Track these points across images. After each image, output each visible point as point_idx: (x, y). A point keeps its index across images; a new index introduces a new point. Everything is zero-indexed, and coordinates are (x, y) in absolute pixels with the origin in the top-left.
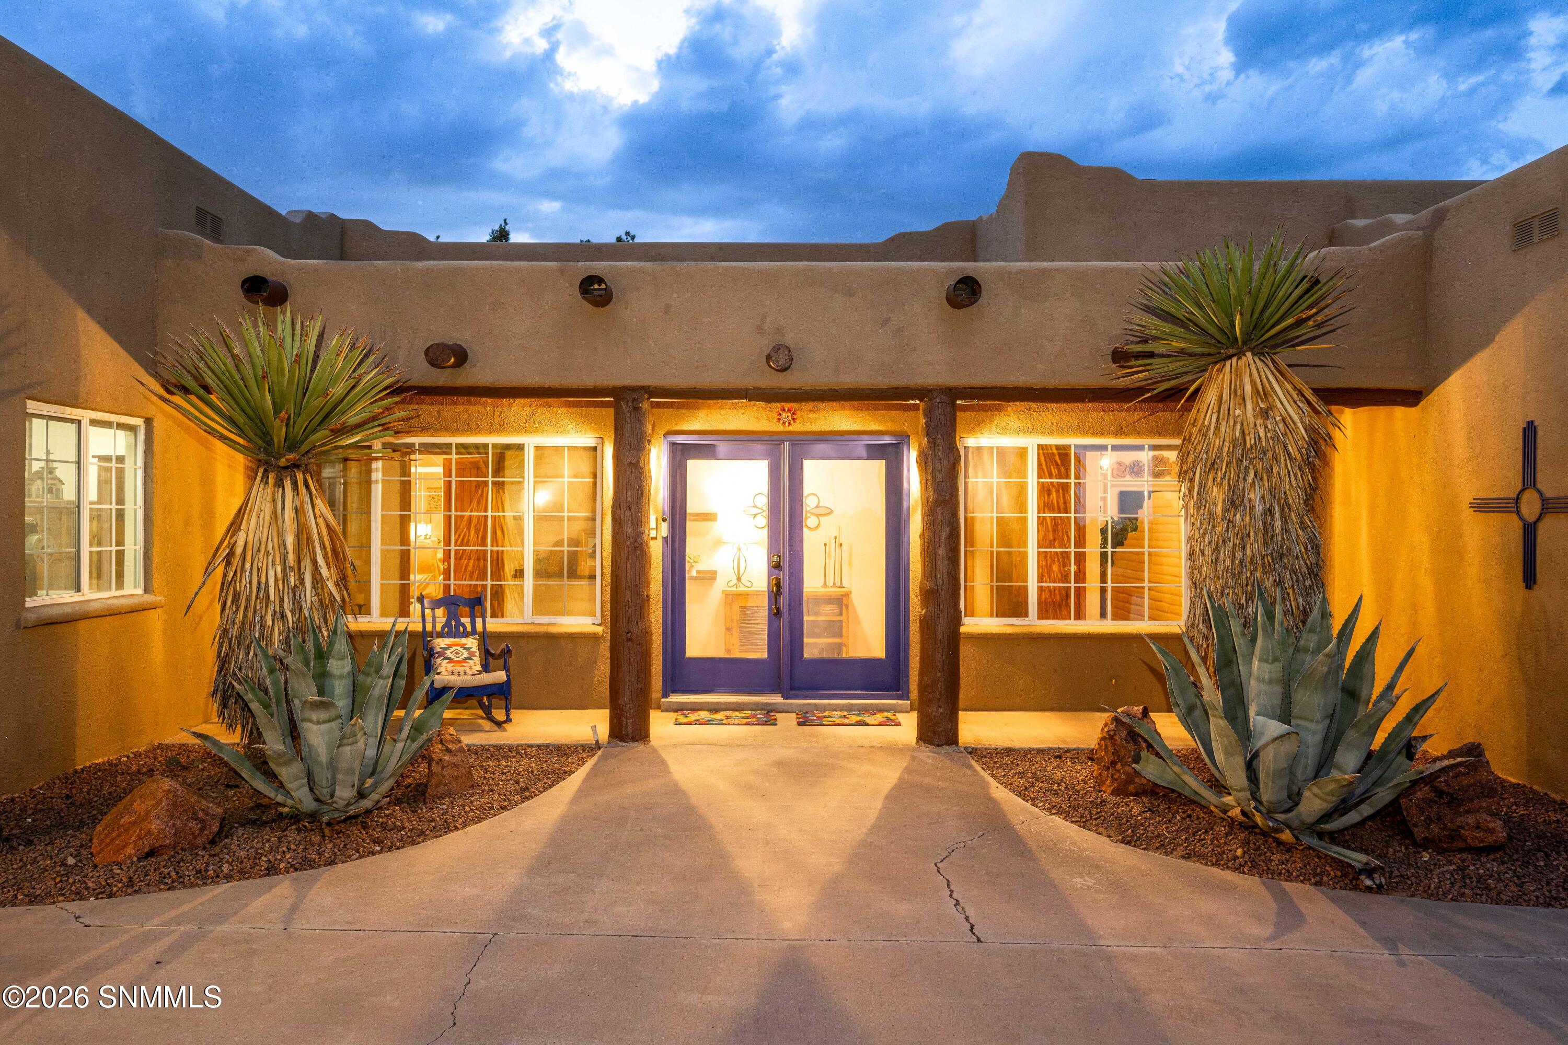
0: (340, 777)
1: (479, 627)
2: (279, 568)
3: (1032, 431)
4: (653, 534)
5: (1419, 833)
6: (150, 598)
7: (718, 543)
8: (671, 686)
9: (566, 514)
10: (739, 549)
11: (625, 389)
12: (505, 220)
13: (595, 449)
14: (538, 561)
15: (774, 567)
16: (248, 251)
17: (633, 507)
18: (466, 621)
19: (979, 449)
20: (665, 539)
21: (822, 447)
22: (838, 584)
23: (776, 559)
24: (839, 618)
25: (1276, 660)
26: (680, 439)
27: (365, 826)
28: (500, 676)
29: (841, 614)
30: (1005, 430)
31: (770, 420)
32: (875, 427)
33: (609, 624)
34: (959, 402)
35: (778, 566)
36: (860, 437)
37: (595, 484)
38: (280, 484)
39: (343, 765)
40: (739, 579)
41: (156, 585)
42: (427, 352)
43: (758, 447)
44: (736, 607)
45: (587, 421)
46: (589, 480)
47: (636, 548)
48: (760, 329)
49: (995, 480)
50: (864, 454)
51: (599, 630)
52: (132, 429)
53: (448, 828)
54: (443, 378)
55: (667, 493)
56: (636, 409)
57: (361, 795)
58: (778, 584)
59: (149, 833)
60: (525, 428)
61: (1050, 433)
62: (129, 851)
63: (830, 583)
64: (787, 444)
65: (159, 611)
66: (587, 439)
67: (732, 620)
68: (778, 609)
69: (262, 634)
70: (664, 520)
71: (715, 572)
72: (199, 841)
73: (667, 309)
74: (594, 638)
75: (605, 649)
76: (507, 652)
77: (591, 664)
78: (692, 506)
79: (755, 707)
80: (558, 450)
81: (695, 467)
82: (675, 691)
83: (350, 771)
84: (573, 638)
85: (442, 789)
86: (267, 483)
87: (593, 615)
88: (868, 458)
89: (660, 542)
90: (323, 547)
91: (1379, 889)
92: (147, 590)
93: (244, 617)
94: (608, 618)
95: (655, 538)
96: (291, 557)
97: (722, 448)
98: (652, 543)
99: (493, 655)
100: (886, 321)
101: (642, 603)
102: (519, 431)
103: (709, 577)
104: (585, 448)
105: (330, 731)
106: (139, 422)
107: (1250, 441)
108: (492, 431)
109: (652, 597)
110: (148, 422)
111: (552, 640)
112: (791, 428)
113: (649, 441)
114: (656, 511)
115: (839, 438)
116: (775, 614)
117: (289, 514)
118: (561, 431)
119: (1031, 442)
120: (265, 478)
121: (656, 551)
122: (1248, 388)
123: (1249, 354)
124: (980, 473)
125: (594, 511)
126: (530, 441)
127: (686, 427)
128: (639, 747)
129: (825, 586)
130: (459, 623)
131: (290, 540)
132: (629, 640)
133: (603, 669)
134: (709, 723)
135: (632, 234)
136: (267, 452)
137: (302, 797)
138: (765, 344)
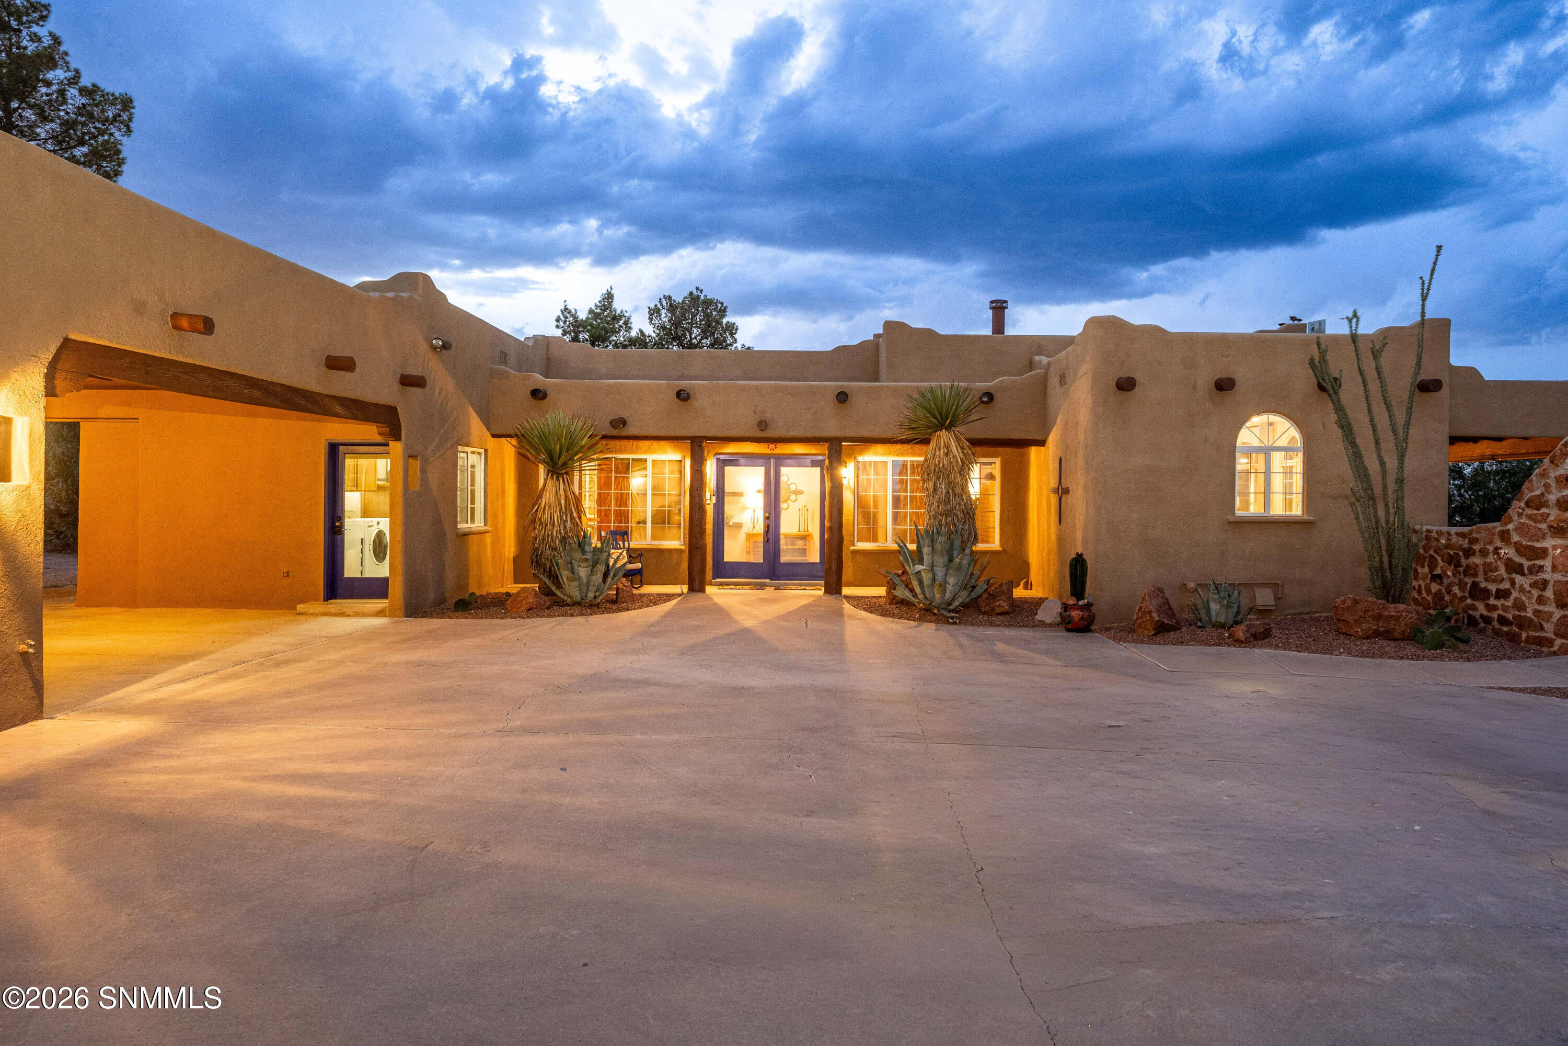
0: (590, 588)
1: (627, 546)
2: (558, 513)
3: (889, 454)
4: (708, 502)
5: (983, 609)
6: (486, 528)
7: (744, 508)
8: (717, 575)
9: (667, 492)
10: (754, 511)
11: (695, 437)
12: (611, 287)
13: (681, 461)
14: (653, 516)
15: (767, 519)
16: (530, 375)
17: (699, 490)
18: (621, 543)
19: (864, 463)
20: (714, 504)
21: (790, 461)
22: (806, 530)
23: (767, 515)
24: (805, 547)
25: (929, 546)
26: (722, 457)
27: (598, 607)
28: (639, 565)
29: (806, 545)
30: (876, 454)
31: (764, 448)
32: (814, 452)
33: (688, 545)
34: (843, 444)
35: (768, 518)
36: (807, 457)
37: (681, 478)
38: (558, 479)
39: (592, 583)
40: (754, 527)
41: (489, 523)
42: (611, 423)
43: (759, 461)
44: (751, 541)
45: (677, 448)
46: (677, 476)
47: (700, 507)
48: (755, 412)
49: (872, 477)
50: (810, 465)
51: (683, 547)
52: (479, 453)
53: (628, 609)
54: (615, 432)
55: (715, 483)
56: (700, 446)
57: (595, 597)
58: (768, 527)
59: (529, 602)
60: (648, 451)
61: (898, 455)
62: (523, 608)
63: (802, 530)
64: (772, 459)
65: (490, 534)
66: (677, 456)
67: (750, 548)
68: (768, 539)
69: (552, 539)
70: (714, 495)
71: (742, 524)
72: (544, 607)
73: (714, 402)
74: (680, 551)
75: (686, 556)
76: (640, 555)
77: (679, 563)
78: (728, 489)
79: (756, 584)
80: (663, 461)
81: (728, 469)
82: (718, 578)
83: (594, 586)
84: (670, 551)
85: (623, 600)
86: (553, 479)
87: (679, 538)
88: (812, 466)
89: (712, 505)
90: (574, 505)
91: (955, 623)
92: (485, 525)
93: (545, 532)
94: (687, 542)
95: (709, 504)
96: (563, 508)
97: (742, 461)
98: (707, 506)
99: (633, 557)
100: (810, 408)
101: (703, 532)
102: (645, 452)
103: (739, 526)
104: (676, 461)
105: (587, 571)
106: (482, 451)
107: (941, 465)
108: (632, 453)
109: (707, 531)
110: (486, 451)
111: (660, 552)
112: (774, 452)
113: (706, 460)
114: (710, 491)
115: (798, 457)
116: (767, 541)
117: (562, 491)
118: (665, 452)
119: (890, 459)
120: (552, 477)
121: (710, 510)
122: (942, 444)
123: (944, 430)
124: (865, 474)
125: (680, 490)
126: (650, 457)
127: (724, 451)
128: (700, 595)
129: (799, 531)
130: (617, 543)
131: (563, 502)
132: (697, 548)
133: (685, 566)
134: (734, 589)
135: (700, 288)
136: (553, 467)
137: (576, 594)
138: (757, 418)
